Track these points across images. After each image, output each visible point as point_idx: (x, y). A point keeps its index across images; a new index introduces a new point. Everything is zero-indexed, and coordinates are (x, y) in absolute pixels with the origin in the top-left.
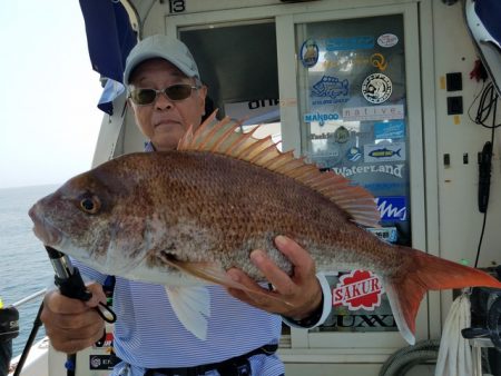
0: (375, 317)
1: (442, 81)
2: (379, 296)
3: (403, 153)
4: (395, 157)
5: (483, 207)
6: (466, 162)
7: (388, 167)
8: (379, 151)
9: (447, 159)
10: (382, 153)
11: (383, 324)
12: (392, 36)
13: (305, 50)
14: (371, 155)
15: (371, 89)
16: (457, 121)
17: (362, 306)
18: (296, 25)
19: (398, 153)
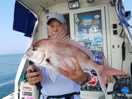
0: (95, 87)
1: (112, 26)
2: (96, 82)
3: (101, 45)
4: (100, 46)
5: (124, 59)
6: (119, 47)
7: (97, 49)
8: (95, 45)
9: (113, 46)
10: (96, 45)
11: (97, 90)
12: (98, 15)
13: (76, 20)
14: (93, 46)
15: (93, 29)
16: (116, 37)
17: (91, 84)
18: (74, 14)
19: (100, 45)
